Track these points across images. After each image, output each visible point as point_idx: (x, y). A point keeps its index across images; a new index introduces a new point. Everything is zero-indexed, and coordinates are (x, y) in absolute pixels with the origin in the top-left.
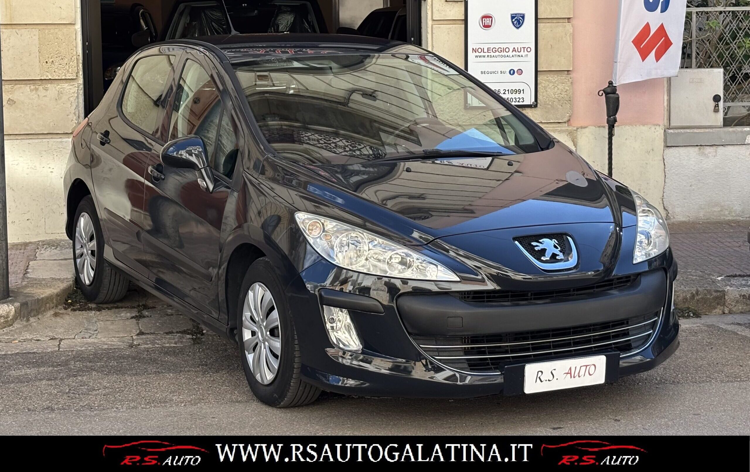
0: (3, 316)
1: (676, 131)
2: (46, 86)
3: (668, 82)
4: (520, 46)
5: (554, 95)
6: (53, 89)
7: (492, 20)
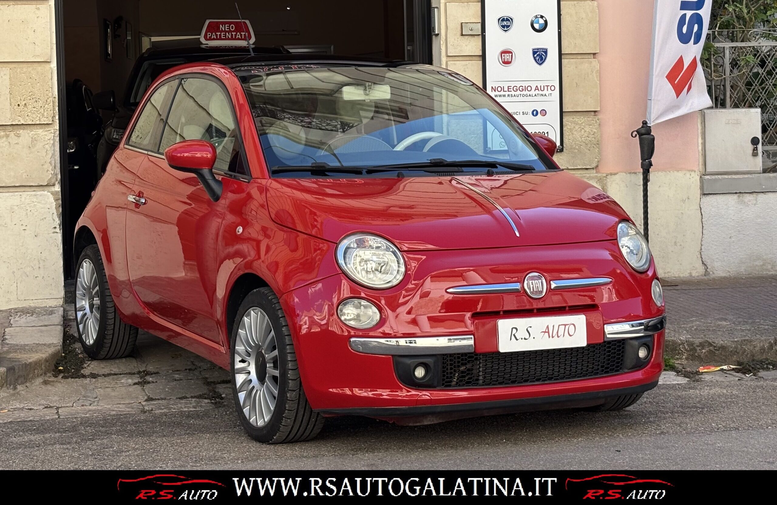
1: (713, 177)
2: (18, 132)
3: (702, 123)
4: (542, 84)
5: (582, 138)
6: (26, 135)
7: (512, 56)
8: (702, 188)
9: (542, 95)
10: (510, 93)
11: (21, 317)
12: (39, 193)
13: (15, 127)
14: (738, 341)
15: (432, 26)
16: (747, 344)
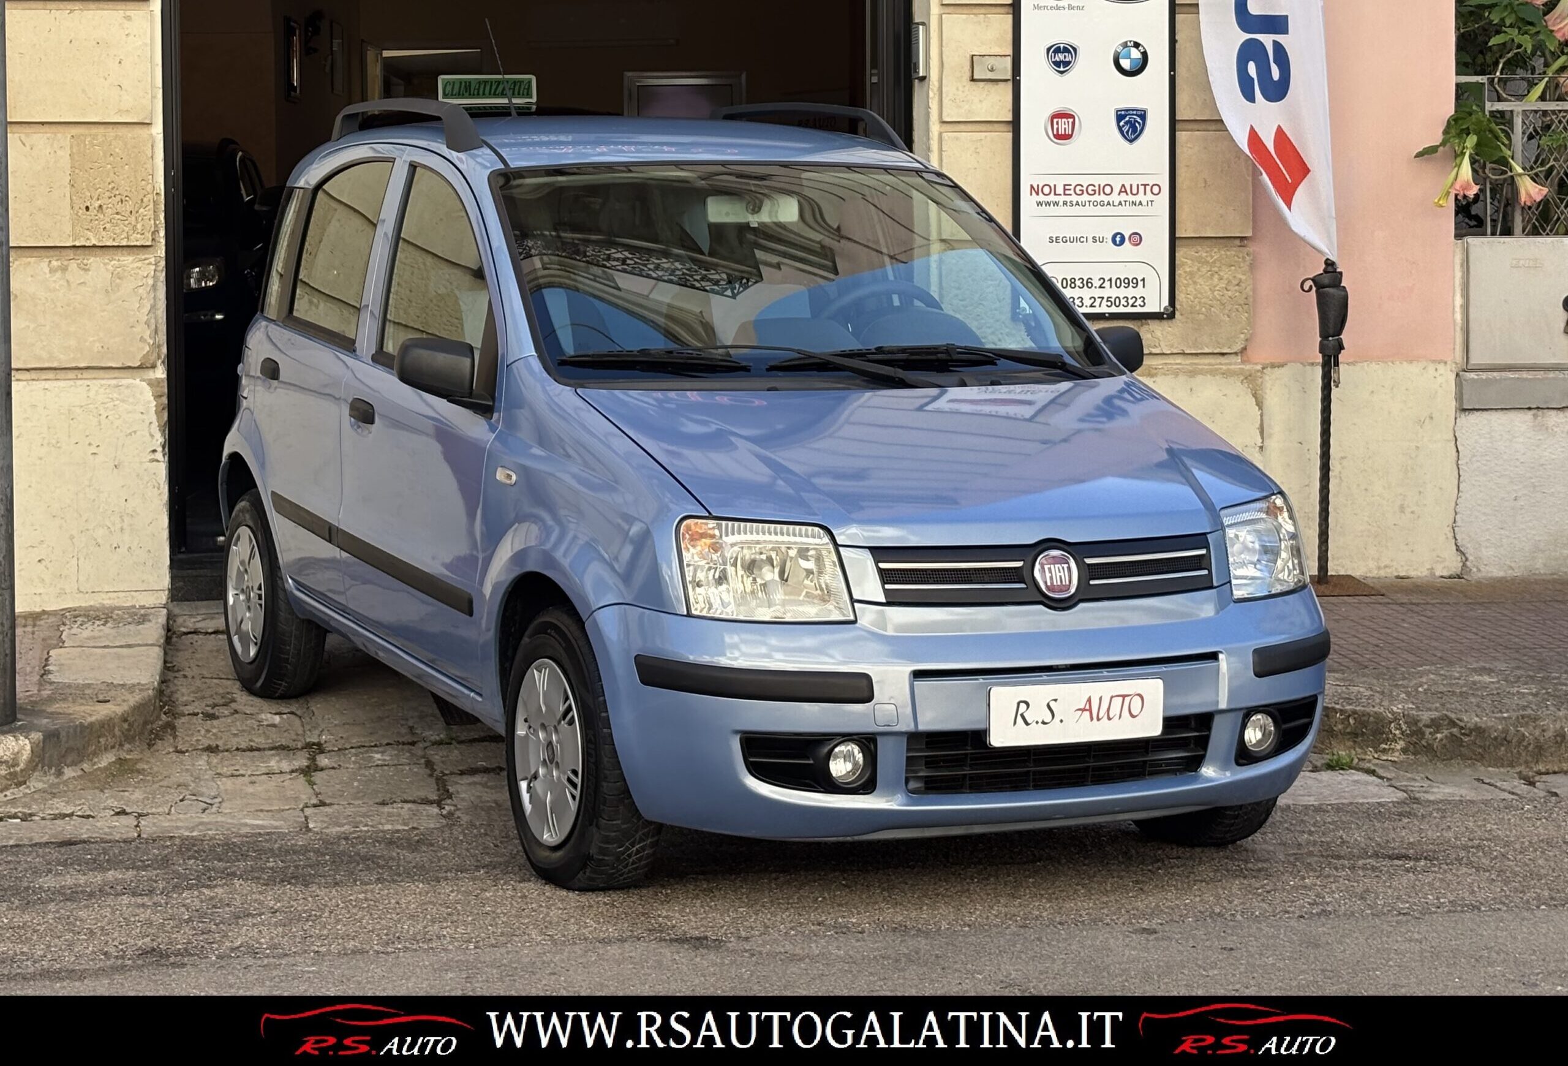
0: (6, 762)
1: (1484, 376)
2: (85, 261)
3: (1462, 265)
4: (1136, 181)
5: (1213, 292)
6: (100, 267)
7: (1074, 123)
8: (1459, 397)
9: (1134, 203)
10: (1068, 199)
11: (84, 627)
12: (124, 382)
13: (79, 251)
14: (1510, 718)
15: (914, 61)
16: (1527, 723)
